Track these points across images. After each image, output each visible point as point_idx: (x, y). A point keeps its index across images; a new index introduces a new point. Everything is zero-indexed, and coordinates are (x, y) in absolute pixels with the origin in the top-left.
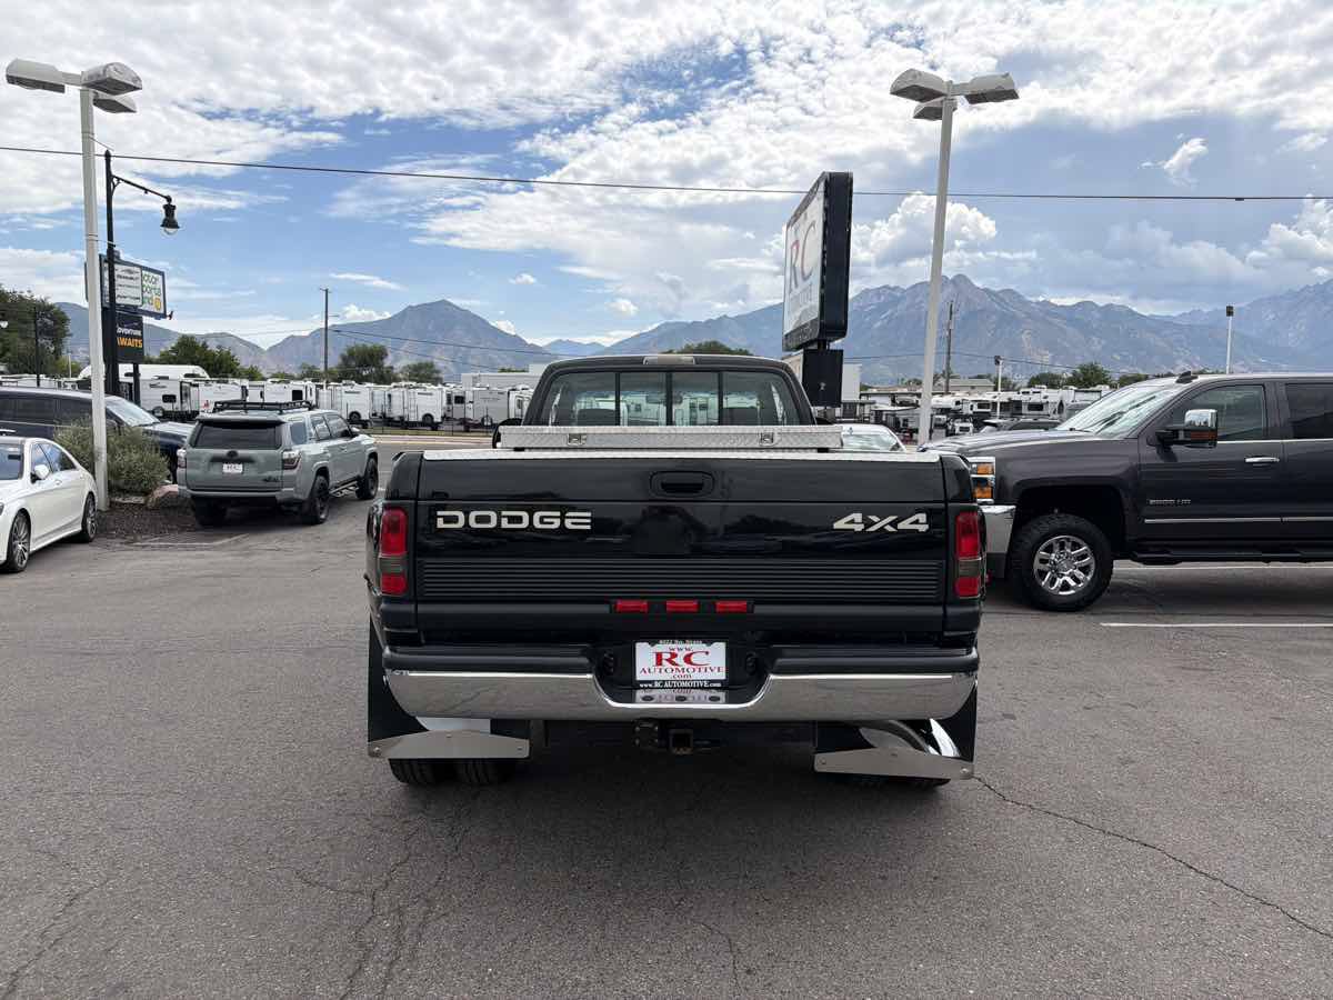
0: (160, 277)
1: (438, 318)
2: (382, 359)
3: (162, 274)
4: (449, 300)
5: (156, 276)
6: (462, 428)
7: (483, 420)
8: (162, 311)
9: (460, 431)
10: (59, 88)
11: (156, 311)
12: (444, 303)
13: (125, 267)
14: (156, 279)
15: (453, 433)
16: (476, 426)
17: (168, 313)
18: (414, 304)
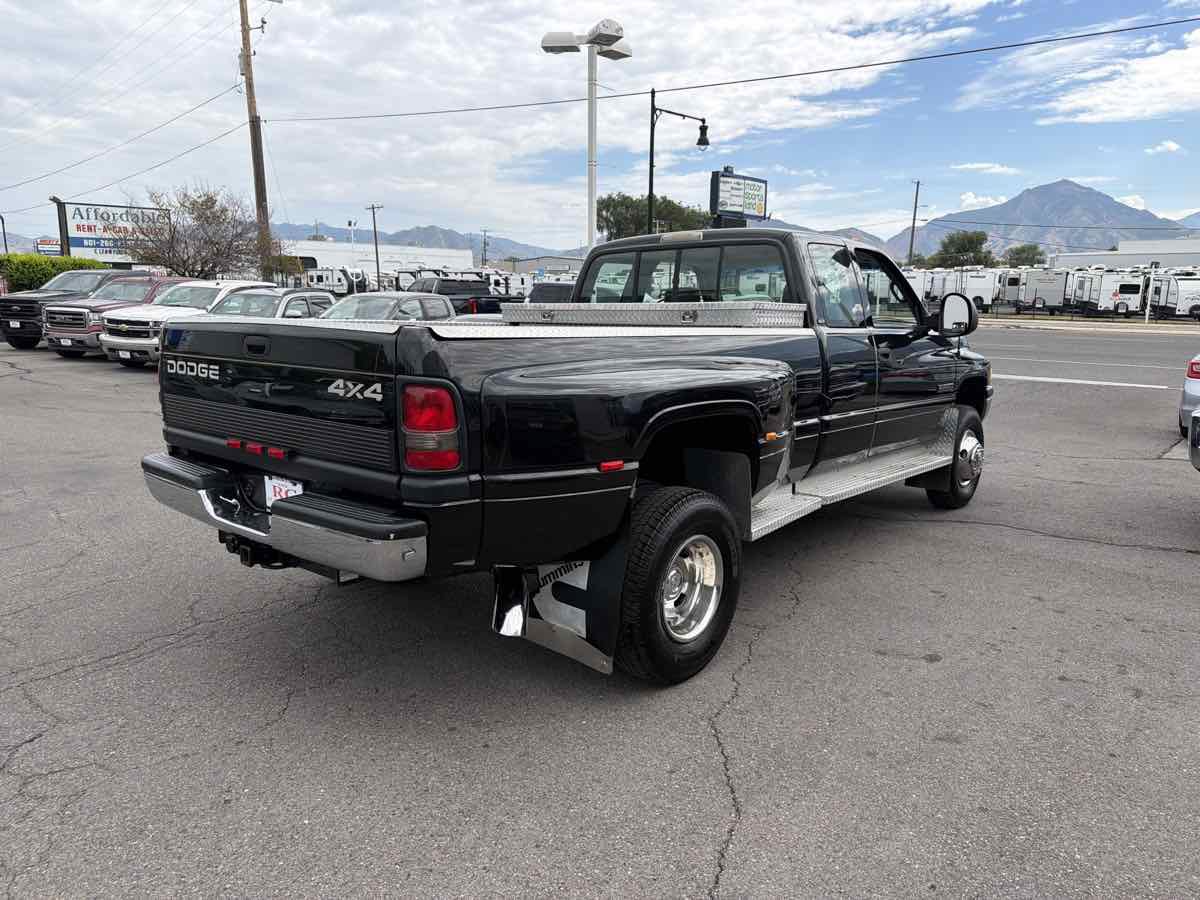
0: (763, 185)
1: (1058, 199)
2: (981, 244)
3: (765, 182)
4: (1071, 179)
5: (760, 184)
6: (1014, 310)
7: (1035, 302)
8: (762, 214)
9: (1011, 314)
10: (575, 49)
11: (757, 214)
12: (1065, 182)
13: (736, 180)
14: (760, 187)
15: (1006, 315)
16: (1027, 308)
17: (767, 215)
18: (1031, 188)
